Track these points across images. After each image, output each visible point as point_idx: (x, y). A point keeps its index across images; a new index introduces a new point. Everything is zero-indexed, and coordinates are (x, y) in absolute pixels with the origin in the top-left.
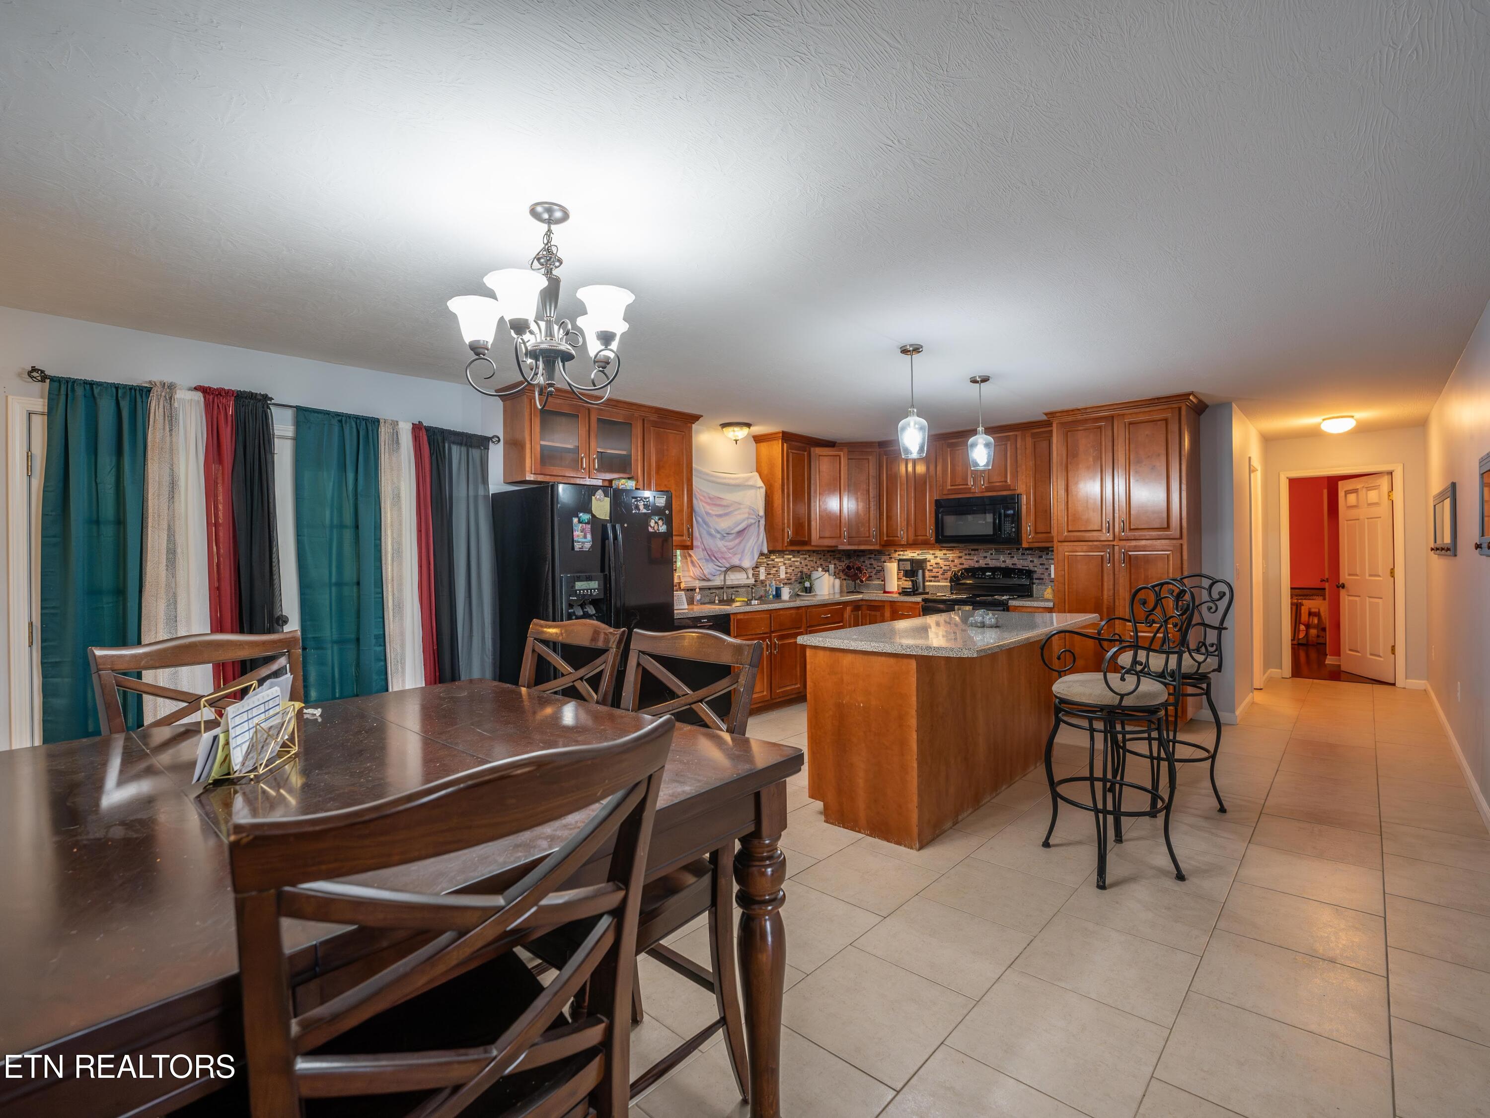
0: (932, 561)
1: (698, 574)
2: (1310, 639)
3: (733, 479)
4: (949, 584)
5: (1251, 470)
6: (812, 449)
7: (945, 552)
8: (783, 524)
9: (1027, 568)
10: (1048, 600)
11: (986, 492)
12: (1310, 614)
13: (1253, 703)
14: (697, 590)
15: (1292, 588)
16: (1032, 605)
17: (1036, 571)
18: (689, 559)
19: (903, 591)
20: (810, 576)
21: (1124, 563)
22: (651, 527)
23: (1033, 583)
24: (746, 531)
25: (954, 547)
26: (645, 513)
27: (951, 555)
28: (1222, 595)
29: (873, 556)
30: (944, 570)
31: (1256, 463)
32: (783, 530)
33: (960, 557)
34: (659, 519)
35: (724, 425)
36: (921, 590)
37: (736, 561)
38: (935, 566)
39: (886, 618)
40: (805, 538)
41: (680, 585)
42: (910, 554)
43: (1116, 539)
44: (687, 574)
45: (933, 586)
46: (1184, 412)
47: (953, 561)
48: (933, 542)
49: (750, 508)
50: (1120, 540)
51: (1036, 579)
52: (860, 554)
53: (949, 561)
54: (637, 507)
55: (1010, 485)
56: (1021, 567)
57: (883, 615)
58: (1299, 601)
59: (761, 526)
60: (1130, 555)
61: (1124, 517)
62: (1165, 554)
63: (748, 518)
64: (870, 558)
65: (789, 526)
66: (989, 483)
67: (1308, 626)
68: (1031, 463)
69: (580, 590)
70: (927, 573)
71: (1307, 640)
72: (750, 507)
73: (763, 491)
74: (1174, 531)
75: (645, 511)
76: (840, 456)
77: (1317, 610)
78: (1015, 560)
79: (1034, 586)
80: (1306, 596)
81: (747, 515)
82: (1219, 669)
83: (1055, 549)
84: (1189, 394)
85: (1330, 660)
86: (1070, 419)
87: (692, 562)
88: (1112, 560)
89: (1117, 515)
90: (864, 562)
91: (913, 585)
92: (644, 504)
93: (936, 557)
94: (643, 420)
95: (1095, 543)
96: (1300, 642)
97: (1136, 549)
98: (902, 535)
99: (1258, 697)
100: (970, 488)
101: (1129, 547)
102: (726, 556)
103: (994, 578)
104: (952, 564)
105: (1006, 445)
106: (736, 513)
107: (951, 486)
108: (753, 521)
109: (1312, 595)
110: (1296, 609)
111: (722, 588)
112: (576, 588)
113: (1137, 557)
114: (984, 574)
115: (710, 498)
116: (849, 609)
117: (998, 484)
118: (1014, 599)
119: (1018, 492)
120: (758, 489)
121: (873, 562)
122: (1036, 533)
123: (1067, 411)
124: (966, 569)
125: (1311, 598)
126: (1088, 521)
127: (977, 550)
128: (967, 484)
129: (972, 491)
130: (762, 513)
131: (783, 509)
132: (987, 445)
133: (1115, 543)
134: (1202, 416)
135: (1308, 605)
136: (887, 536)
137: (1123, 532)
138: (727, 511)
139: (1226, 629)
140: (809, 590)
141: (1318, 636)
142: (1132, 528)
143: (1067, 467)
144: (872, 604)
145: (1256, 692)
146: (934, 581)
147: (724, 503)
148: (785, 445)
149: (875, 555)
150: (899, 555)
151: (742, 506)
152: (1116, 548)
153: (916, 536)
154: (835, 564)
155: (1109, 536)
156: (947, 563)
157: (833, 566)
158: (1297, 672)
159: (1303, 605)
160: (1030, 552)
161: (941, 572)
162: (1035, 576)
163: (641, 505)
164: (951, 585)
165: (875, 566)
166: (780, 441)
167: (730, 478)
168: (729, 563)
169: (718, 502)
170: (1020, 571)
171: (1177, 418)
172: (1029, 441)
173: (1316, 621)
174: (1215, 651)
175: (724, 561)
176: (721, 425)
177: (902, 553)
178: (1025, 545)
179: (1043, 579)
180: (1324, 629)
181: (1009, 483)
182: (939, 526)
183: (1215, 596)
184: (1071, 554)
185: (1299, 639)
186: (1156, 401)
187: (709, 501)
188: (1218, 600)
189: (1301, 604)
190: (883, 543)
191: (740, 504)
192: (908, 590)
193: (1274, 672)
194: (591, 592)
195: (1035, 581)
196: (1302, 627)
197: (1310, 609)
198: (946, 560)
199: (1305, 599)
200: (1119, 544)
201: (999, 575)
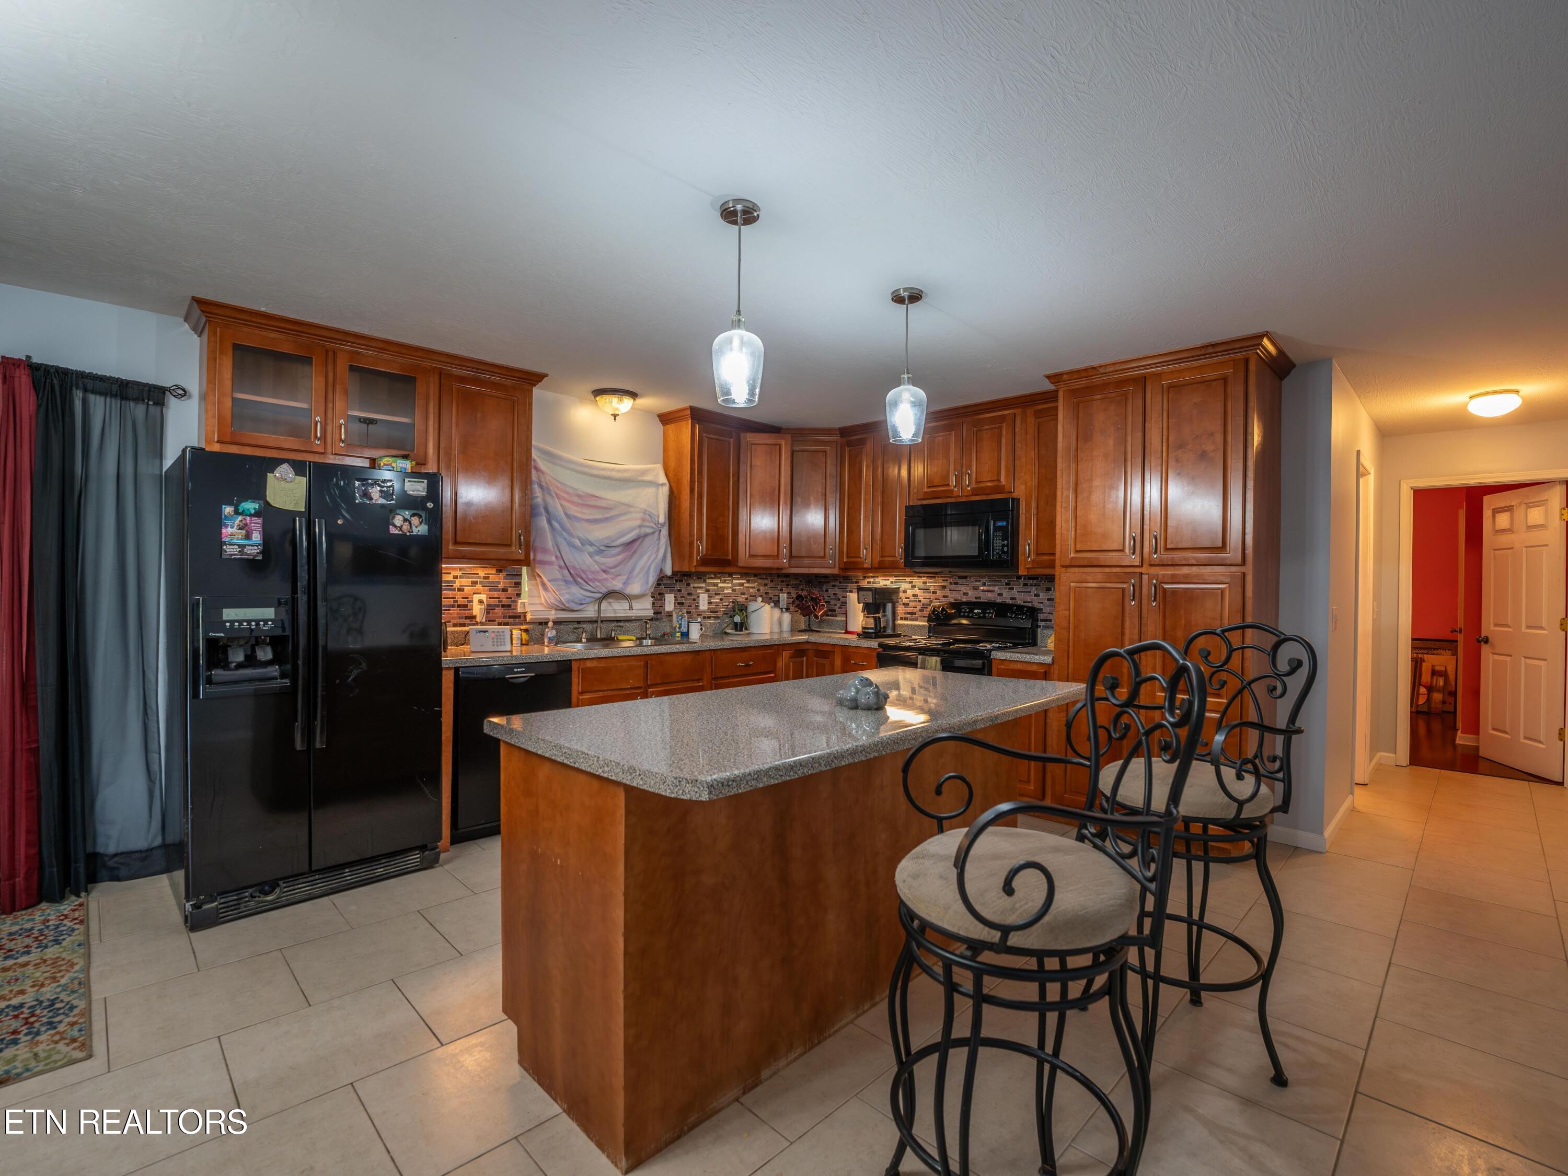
0: (908, 591)
1: (552, 601)
2: (1433, 705)
3: (619, 471)
4: (927, 624)
5: (1360, 473)
6: (742, 435)
7: (924, 579)
8: (691, 535)
9: (1030, 605)
10: (1047, 653)
11: (973, 495)
12: (1434, 673)
13: (1353, 810)
14: (550, 624)
15: (1413, 639)
16: (1023, 660)
17: (1041, 610)
18: (538, 579)
19: (864, 632)
20: (746, 607)
21: (1155, 600)
22: (395, 526)
23: (1038, 626)
24: (637, 544)
25: (936, 573)
26: (383, 506)
27: (932, 584)
28: (1296, 665)
29: (837, 583)
30: (923, 604)
31: (1368, 460)
32: (691, 544)
33: (944, 587)
34: (413, 515)
35: (599, 392)
36: (889, 631)
37: (617, 585)
38: (912, 598)
39: (836, 670)
40: (728, 555)
41: (525, 617)
42: (883, 582)
43: (1144, 566)
44: (536, 600)
45: (908, 626)
46: (1252, 367)
47: (934, 593)
48: (902, 565)
49: (645, 512)
50: (1151, 565)
51: (1042, 620)
52: (823, 580)
53: (930, 592)
54: (366, 495)
55: (1004, 485)
56: (1022, 604)
57: (832, 665)
58: (1420, 655)
59: (662, 537)
60: (1165, 590)
61: (1157, 530)
62: (1218, 589)
63: (640, 526)
64: (834, 586)
65: (700, 538)
66: (977, 482)
67: (1430, 689)
68: (1033, 454)
69: (232, 622)
70: (900, 609)
71: (1429, 707)
72: (646, 510)
73: (666, 489)
74: (1233, 553)
75: (382, 501)
76: (780, 445)
77: (1443, 669)
78: (1014, 593)
79: (1039, 630)
80: (1429, 650)
81: (638, 522)
82: (1284, 807)
83: (1057, 577)
84: (1261, 336)
85: (1462, 739)
86: (1084, 383)
87: (543, 584)
88: (1137, 594)
89: (1146, 527)
90: (827, 591)
91: (876, 625)
92: (381, 491)
93: (914, 586)
94: (440, 374)
95: (1114, 570)
96: (1419, 709)
97: (1175, 579)
98: (865, 555)
99: (1362, 799)
100: (952, 490)
101: (1164, 576)
102: (599, 578)
103: (984, 617)
104: (933, 597)
105: (1000, 428)
106: (622, 518)
107: (929, 487)
108: (649, 531)
109: (1437, 649)
110: (1417, 664)
111: (596, 621)
112: (225, 618)
113: (1174, 591)
114: (971, 611)
115: (579, 496)
116: (786, 654)
117: (989, 484)
118: (999, 649)
119: (1015, 495)
120: (660, 487)
121: (837, 590)
122: (1038, 554)
123: (1078, 371)
124: (951, 604)
125: (1435, 652)
126: (1105, 536)
127: (966, 577)
128: (948, 485)
129: (955, 494)
130: (662, 518)
131: (691, 516)
132: (916, 404)
133: (1143, 570)
134: (1286, 382)
135: (1433, 660)
136: (848, 557)
137: (1156, 552)
138: (608, 515)
139: (1299, 731)
140: (741, 627)
141: (1444, 702)
142: (1168, 547)
143: (1076, 456)
144: (820, 648)
145: (1358, 790)
146: (911, 620)
147: (603, 504)
148: (697, 426)
149: (840, 583)
150: (868, 582)
151: (633, 509)
152: (1145, 577)
153: (883, 556)
154: (789, 593)
155: (1135, 559)
156: (927, 595)
157: (785, 595)
158: (1416, 759)
159: (1424, 661)
160: (1035, 582)
161: (919, 607)
162: (1041, 616)
163: (375, 492)
164: (930, 625)
165: (840, 597)
166: (690, 421)
167: (613, 470)
168: (606, 588)
169: (592, 502)
170: (1020, 608)
171: (1242, 374)
172: (1032, 421)
173: (1441, 682)
174: (1278, 771)
175: (598, 584)
176: (593, 392)
177: (872, 580)
178: (1022, 571)
179: (1050, 621)
180: (1454, 694)
181: (1004, 483)
182: (910, 544)
183: (1283, 667)
184: (1078, 585)
185: (1418, 706)
186: (1210, 350)
187: (576, 499)
188: (1289, 674)
189: (1422, 660)
190: (842, 566)
191: (629, 506)
192: (870, 631)
193: (1385, 756)
194: (257, 624)
195: (1040, 623)
196: (1423, 690)
197: (1433, 666)
198: (926, 590)
199: (1427, 654)
200: (1149, 572)
201: (991, 613)
